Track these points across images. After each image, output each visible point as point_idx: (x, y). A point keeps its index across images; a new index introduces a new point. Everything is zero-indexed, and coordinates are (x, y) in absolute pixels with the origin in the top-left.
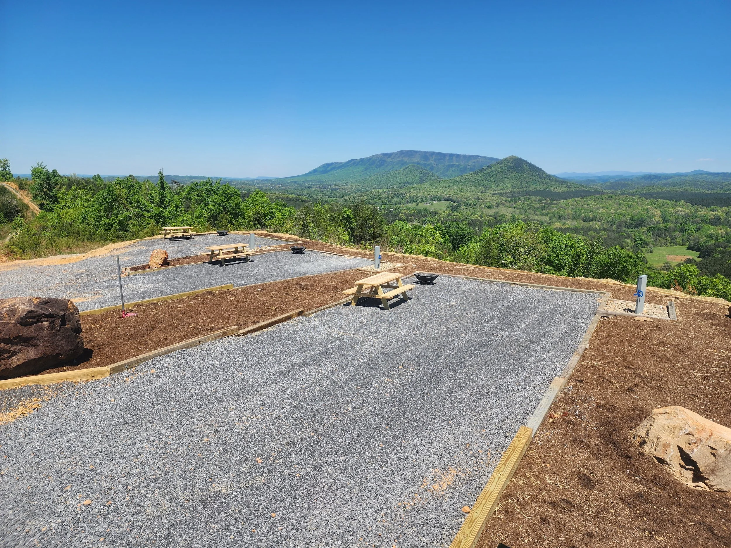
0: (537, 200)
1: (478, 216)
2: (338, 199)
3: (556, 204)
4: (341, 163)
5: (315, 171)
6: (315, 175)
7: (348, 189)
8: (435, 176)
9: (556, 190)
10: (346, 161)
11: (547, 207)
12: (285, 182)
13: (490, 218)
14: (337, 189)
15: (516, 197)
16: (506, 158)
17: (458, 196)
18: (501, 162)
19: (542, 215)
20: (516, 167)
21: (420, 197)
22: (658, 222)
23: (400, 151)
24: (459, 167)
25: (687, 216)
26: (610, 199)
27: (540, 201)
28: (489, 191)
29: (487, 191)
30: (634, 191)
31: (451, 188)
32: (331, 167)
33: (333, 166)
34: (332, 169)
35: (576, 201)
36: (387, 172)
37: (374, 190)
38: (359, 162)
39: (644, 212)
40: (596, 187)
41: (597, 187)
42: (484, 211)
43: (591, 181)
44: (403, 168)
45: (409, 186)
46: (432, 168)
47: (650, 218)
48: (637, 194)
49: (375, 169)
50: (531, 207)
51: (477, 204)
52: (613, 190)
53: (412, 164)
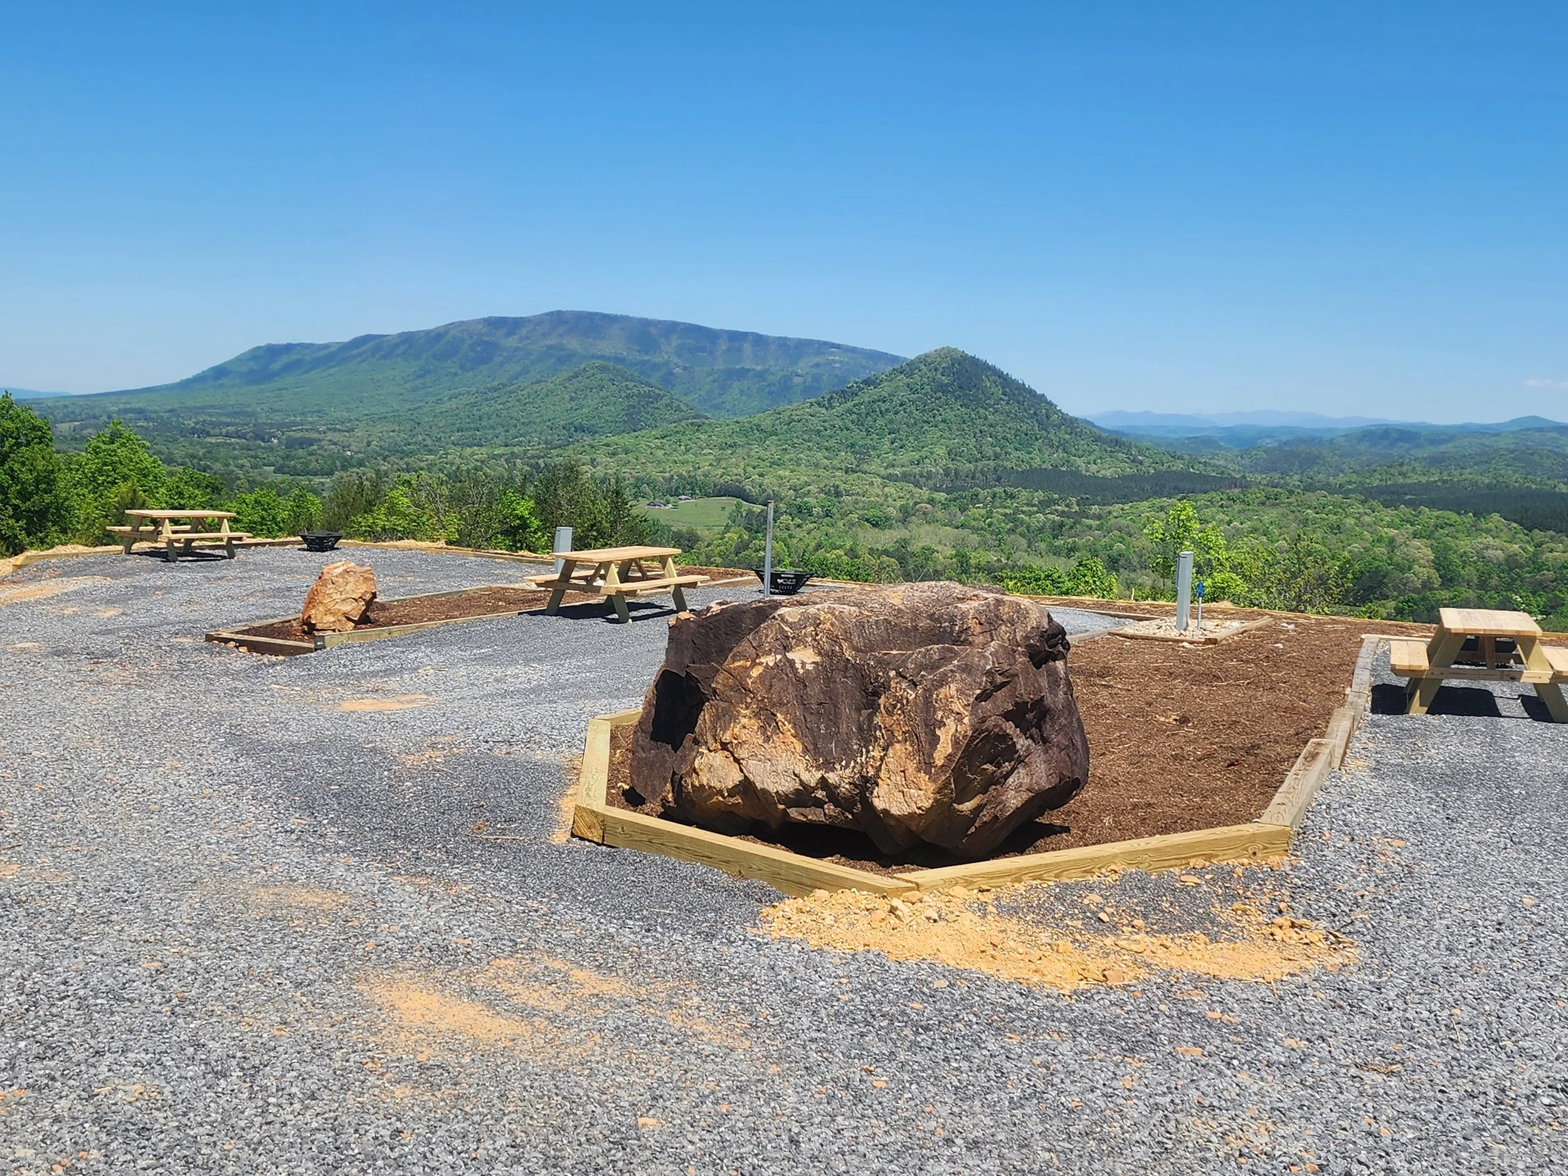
0: (1035, 501)
1: (841, 552)
2: (317, 480)
3: (1099, 517)
4: (326, 346)
5: (219, 372)
6: (221, 385)
7: (354, 447)
8: (683, 407)
9: (1093, 468)
10: (346, 338)
11: (1071, 528)
12: (97, 412)
13: (885, 558)
14: (311, 442)
15: (963, 489)
16: (927, 356)
17: (766, 481)
18: (909, 368)
19: (1057, 552)
20: (961, 387)
21: (632, 481)
22: (1427, 585)
23: (551, 314)
24: (764, 380)
25: (1511, 563)
26: (1273, 505)
27: (1045, 504)
28: (873, 468)
29: (865, 467)
30: (1342, 478)
31: (740, 450)
32: (285, 359)
33: (293, 357)
34: (288, 368)
35: (1162, 509)
36: (505, 386)
37: (454, 453)
38: (397, 346)
39: (1381, 550)
40: (1222, 462)
41: (1227, 462)
42: (861, 534)
43: (1204, 442)
44: (565, 375)
45: (588, 439)
46: (668, 379)
47: (1402, 571)
48: (1354, 491)
49: (456, 374)
50: (1016, 527)
51: (834, 510)
52: (1276, 476)
53: (598, 362)
